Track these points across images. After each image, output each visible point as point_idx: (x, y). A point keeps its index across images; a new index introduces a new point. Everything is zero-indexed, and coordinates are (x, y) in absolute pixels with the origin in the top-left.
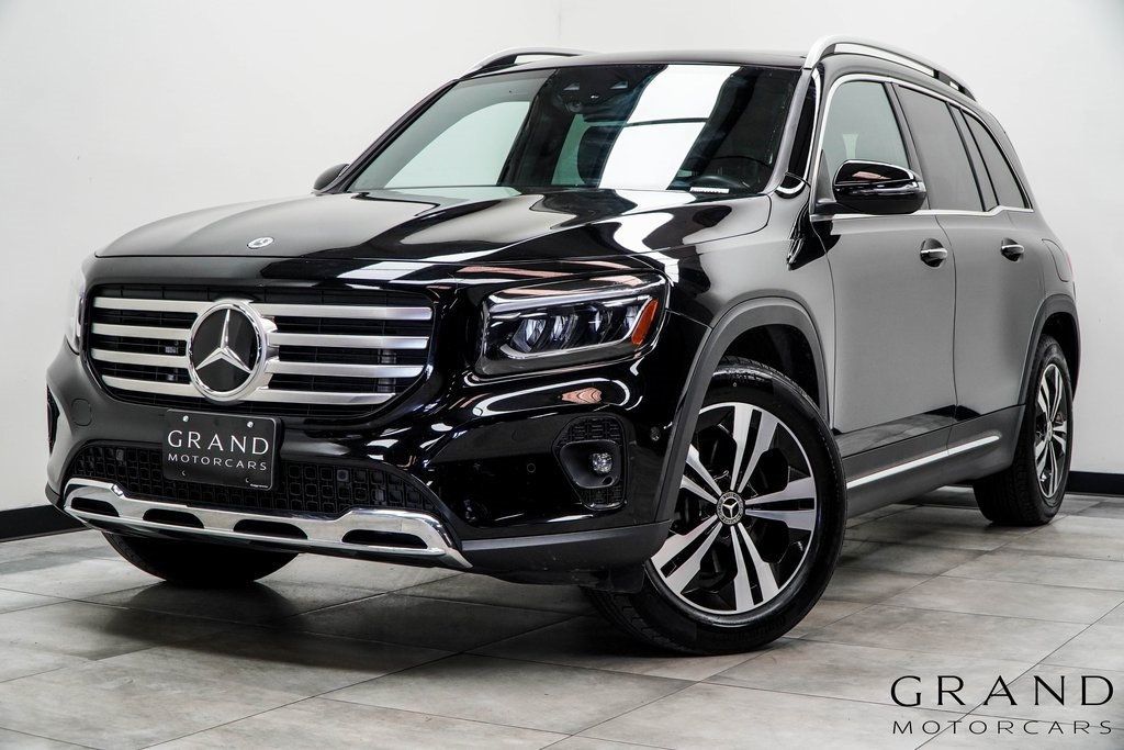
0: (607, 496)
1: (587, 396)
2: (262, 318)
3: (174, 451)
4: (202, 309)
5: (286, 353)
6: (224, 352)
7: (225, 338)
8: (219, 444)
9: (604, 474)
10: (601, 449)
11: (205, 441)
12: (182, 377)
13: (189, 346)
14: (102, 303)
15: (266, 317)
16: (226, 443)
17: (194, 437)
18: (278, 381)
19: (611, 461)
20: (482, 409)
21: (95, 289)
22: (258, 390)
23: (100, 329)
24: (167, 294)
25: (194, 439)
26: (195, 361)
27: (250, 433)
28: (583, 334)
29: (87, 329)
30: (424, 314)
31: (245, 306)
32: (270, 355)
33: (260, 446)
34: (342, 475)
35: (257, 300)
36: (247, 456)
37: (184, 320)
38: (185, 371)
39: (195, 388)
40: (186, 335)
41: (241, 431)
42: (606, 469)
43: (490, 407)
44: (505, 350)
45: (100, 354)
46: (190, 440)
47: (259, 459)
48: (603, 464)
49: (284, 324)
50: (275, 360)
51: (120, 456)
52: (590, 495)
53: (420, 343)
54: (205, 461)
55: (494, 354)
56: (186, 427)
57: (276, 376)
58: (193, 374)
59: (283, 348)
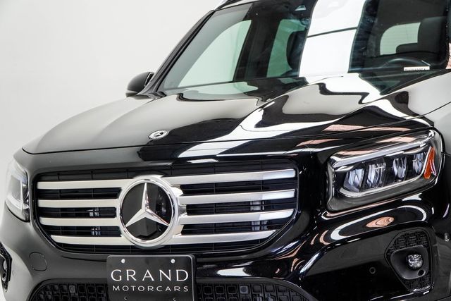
0: (421, 283)
2: (171, 186)
3: (116, 284)
4: (126, 185)
5: (192, 210)
7: (145, 201)
8: (151, 277)
9: (418, 269)
10: (413, 253)
11: (139, 276)
12: (115, 232)
13: (118, 212)
14: (42, 185)
15: (174, 186)
16: (156, 275)
17: (131, 273)
18: (188, 229)
19: (422, 259)
20: (336, 235)
22: (173, 236)
23: (43, 203)
24: (94, 176)
25: (131, 275)
26: (124, 221)
27: (174, 267)
29: (35, 204)
30: (289, 174)
31: (157, 179)
32: (181, 212)
33: (182, 276)
34: (244, 290)
35: (166, 175)
36: (174, 282)
37: (113, 193)
38: (117, 228)
39: (126, 239)
40: (116, 203)
41: (167, 266)
42: (419, 265)
44: (342, 191)
45: (46, 221)
46: (128, 276)
47: (182, 285)
48: (415, 262)
49: (188, 190)
50: (185, 216)
51: (73, 290)
52: (411, 284)
53: (288, 194)
54: (141, 288)
56: (123, 267)
57: (186, 226)
58: (123, 229)
59: (188, 206)
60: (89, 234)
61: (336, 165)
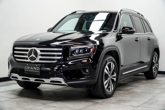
0: (88, 75)
1: (85, 61)
2: (38, 50)
3: (26, 69)
4: (30, 49)
5: (42, 55)
6: (33, 55)
7: (33, 53)
10: (87, 69)
11: (30, 68)
13: (28, 54)
14: (15, 48)
15: (39, 50)
16: (33, 68)
17: (29, 67)
18: (41, 59)
19: (88, 70)
20: (70, 63)
21: (15, 46)
22: (37, 61)
23: (15, 52)
25: (29, 68)
26: (29, 56)
27: (37, 67)
28: (84, 52)
29: (13, 52)
30: (61, 49)
31: (36, 48)
32: (39, 56)
33: (38, 69)
34: (50, 73)
35: (37, 48)
36: (36, 70)
37: (27, 51)
38: (27, 58)
39: (29, 60)
40: (27, 53)
41: (35, 67)
42: (88, 71)
43: (71, 63)
44: (73, 54)
45: (15, 56)
47: (38, 71)
48: (87, 71)
49: (41, 51)
50: (40, 56)
51: (18, 70)
52: (85, 75)
53: (61, 54)
54: (30, 71)
55: (71, 55)
56: (27, 66)
57: (40, 59)
58: (28, 58)
59: (41, 54)
60: (24, 59)
61: (71, 49)
